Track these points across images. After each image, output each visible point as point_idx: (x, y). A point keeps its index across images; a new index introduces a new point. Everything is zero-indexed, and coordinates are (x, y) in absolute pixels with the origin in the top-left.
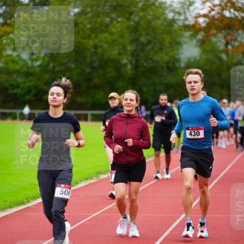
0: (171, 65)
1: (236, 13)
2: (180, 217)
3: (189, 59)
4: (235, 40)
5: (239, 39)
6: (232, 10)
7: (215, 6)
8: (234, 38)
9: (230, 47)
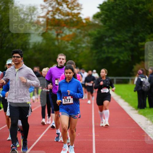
0: (24, 47)
1: (62, 17)
2: (35, 141)
3: (35, 43)
4: (63, 33)
5: (65, 32)
6: (60, 15)
7: (49, 11)
8: (62, 31)
9: (59, 37)
